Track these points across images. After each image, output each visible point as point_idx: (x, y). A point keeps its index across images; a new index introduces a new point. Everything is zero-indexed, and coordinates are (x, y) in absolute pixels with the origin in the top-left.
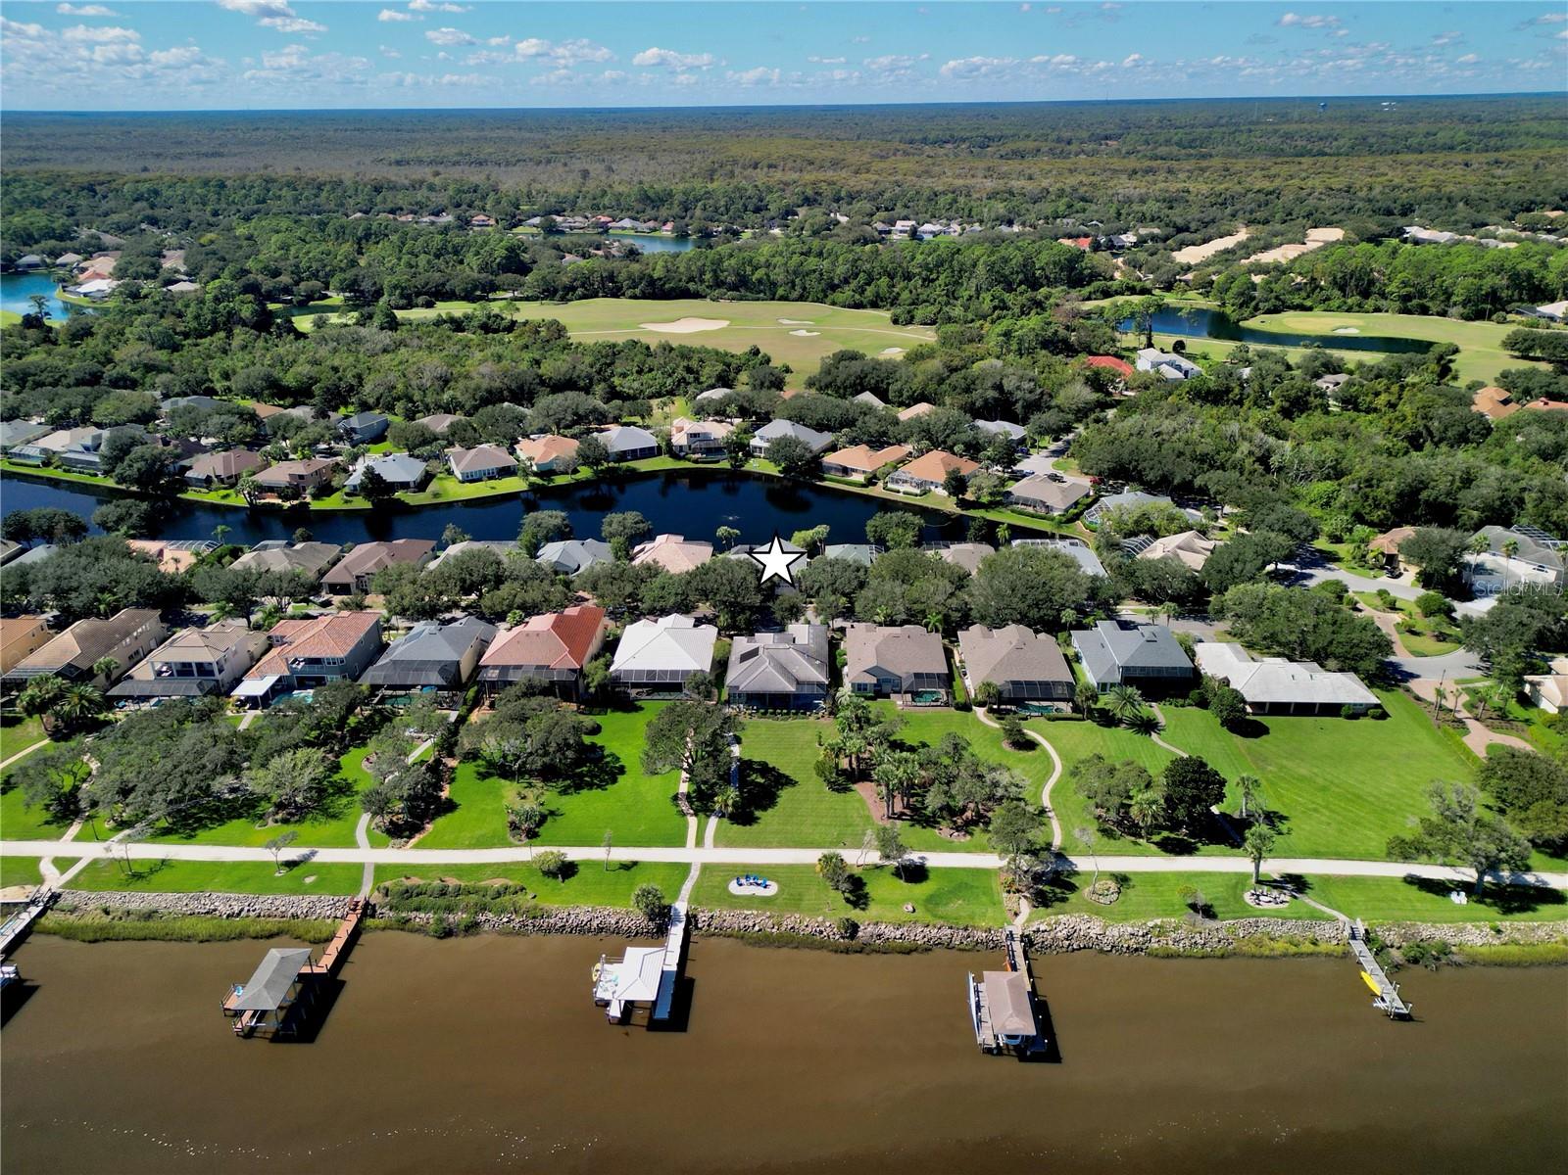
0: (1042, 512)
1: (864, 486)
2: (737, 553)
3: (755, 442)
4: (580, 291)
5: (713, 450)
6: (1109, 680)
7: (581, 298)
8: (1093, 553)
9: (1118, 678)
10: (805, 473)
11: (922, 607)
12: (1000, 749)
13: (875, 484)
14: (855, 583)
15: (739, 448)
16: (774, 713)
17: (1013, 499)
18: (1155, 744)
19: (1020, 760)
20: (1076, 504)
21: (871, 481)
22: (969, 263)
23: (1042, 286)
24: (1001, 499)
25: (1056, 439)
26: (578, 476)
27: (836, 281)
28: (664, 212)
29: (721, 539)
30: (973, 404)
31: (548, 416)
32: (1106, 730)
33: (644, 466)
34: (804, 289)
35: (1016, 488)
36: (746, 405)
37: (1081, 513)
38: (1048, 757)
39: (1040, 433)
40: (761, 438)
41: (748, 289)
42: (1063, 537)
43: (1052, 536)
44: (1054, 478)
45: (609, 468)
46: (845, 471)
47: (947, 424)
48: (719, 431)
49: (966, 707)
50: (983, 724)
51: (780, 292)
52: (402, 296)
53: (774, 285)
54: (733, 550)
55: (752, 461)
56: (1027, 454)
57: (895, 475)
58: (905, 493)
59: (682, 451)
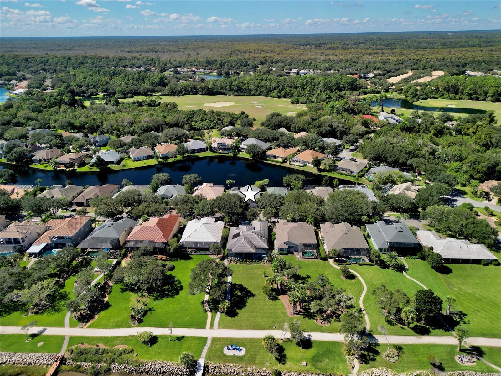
0: (349, 173)
1: (282, 163)
2: (233, 190)
3: (242, 146)
4: (184, 92)
5: (227, 149)
6: (384, 247)
7: (184, 95)
8: (371, 191)
9: (387, 247)
10: (259, 158)
11: (306, 214)
12: (340, 278)
13: (286, 162)
14: (279, 204)
15: (236, 148)
16: (246, 261)
17: (338, 168)
18: (405, 277)
19: (349, 284)
20: (362, 170)
21: (285, 161)
22: (317, 83)
23: (343, 90)
24: (334, 168)
25: (352, 145)
26: (177, 159)
27: (272, 89)
28: (214, 67)
29: (228, 184)
30: (321, 132)
31: (167, 136)
32: (384, 270)
33: (201, 155)
34: (261, 91)
35: (339, 164)
36: (239, 132)
37: (364, 174)
38: (361, 283)
39: (347, 143)
40: (244, 144)
41: (241, 92)
42: (359, 184)
43: (355, 184)
44: (353, 160)
45: (188, 156)
46: (275, 157)
47: (312, 140)
48: (229, 142)
49: (325, 259)
50: (332, 266)
51: (252, 92)
52: (123, 94)
53: (250, 90)
54: (232, 189)
55: (241, 153)
56: (342, 151)
57: (294, 159)
58: (297, 166)
59: (215, 149)
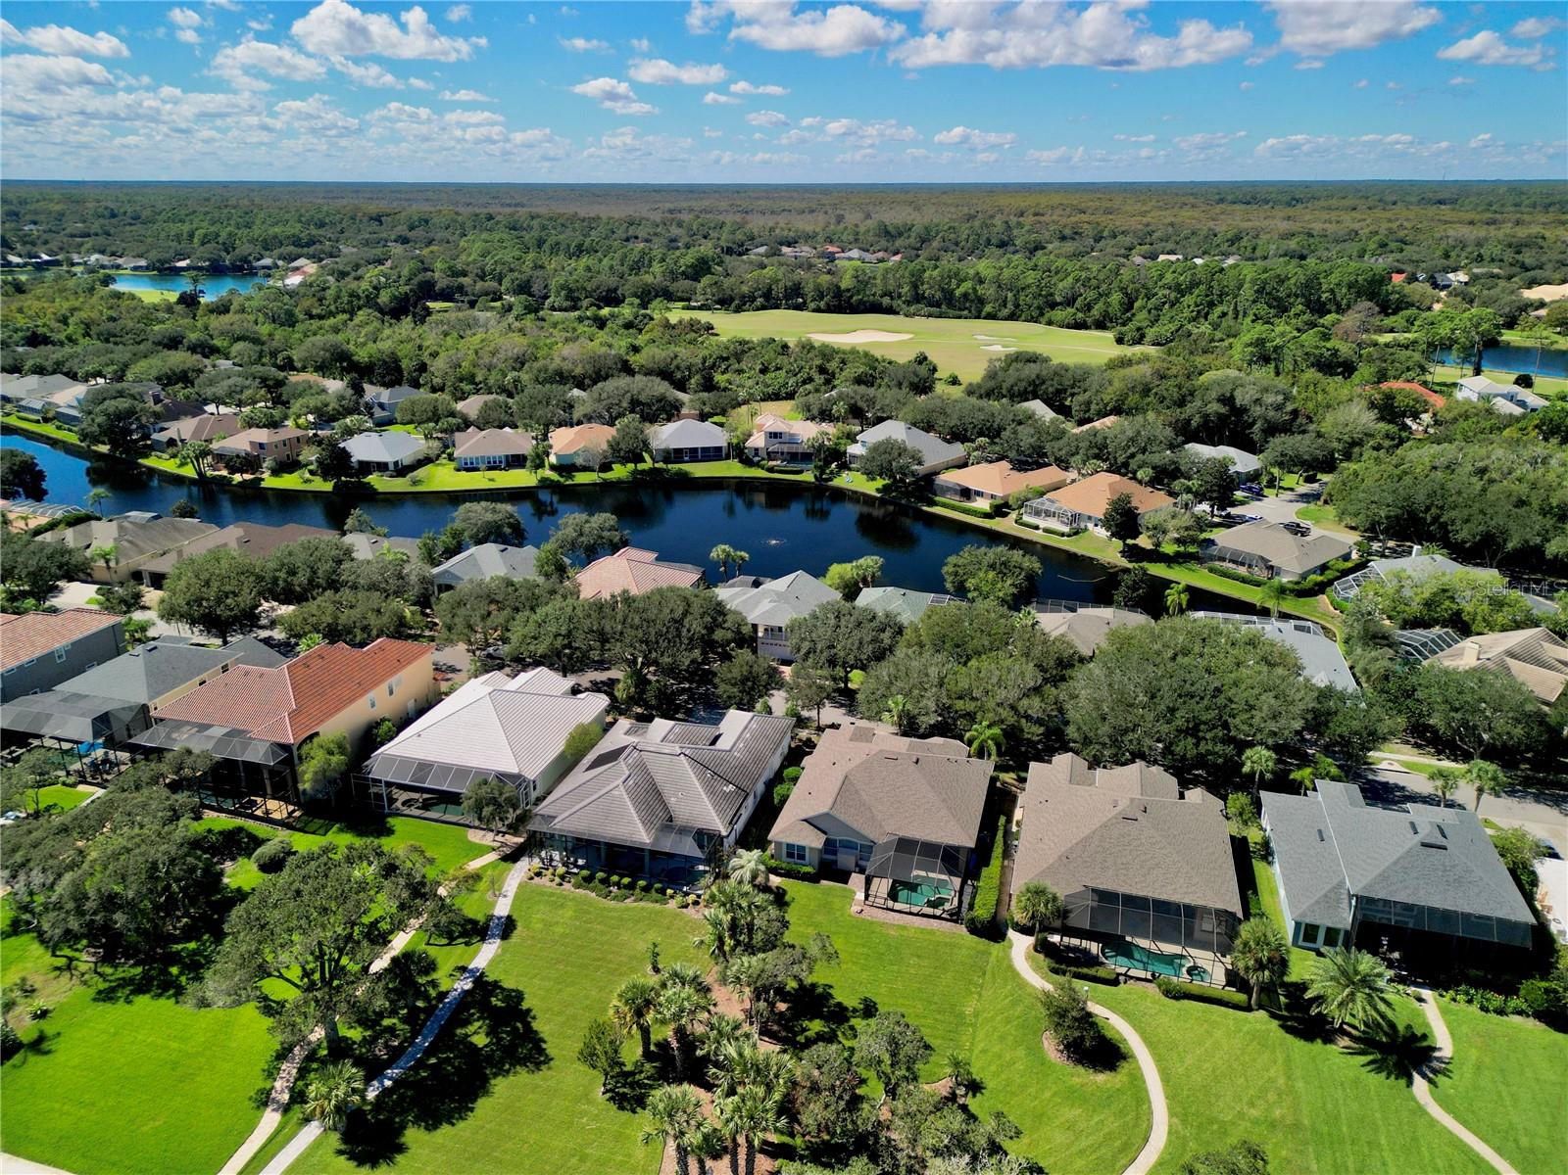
0: (1260, 574)
1: (987, 516)
3: (855, 449)
5: (796, 456)
7: (759, 309)
8: (1338, 649)
10: (907, 495)
13: (1005, 515)
15: (833, 457)
17: (1214, 551)
20: (1324, 568)
21: (1000, 510)
24: (1196, 550)
25: (1310, 480)
26: (608, 476)
30: (1187, 422)
33: (699, 470)
35: (1222, 537)
37: (1330, 583)
39: (1281, 465)
40: (864, 444)
42: (1284, 616)
43: (1265, 613)
44: (1296, 529)
45: (653, 470)
46: (966, 493)
47: (1132, 440)
48: (807, 432)
55: (845, 474)
56: (1259, 495)
57: (1035, 503)
58: (1046, 530)
59: (757, 455)
